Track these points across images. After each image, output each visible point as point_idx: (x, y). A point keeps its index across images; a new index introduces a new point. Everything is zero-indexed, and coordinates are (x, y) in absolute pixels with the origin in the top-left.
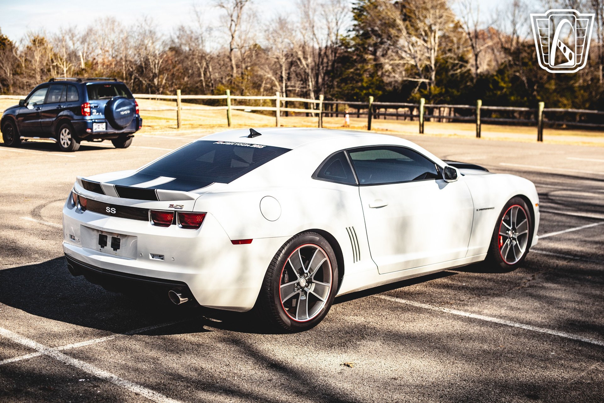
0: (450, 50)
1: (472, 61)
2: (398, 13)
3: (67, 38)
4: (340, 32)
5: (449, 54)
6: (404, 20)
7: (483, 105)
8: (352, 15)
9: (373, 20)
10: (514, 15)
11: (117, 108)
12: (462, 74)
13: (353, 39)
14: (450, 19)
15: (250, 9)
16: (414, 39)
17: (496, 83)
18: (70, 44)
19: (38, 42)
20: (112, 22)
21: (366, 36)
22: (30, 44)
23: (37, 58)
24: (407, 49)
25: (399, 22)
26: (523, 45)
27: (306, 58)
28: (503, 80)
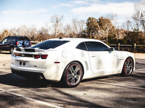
0: (111, 33)
1: (117, 36)
2: (98, 24)
3: (13, 30)
4: (83, 29)
5: (111, 34)
6: (100, 26)
7: (120, 44)
8: (86, 24)
9: (92, 26)
10: (128, 24)
11: (26, 43)
12: (115, 39)
13: (86, 31)
14: (111, 25)
15: (60, 23)
16: (102, 30)
17: (123, 41)
18: (14, 32)
19: (6, 31)
20: (24, 26)
21: (90, 30)
22: (4, 32)
23: (5, 35)
24: (100, 33)
25: (98, 26)
26: (130, 32)
27: (74, 35)
28: (125, 41)
